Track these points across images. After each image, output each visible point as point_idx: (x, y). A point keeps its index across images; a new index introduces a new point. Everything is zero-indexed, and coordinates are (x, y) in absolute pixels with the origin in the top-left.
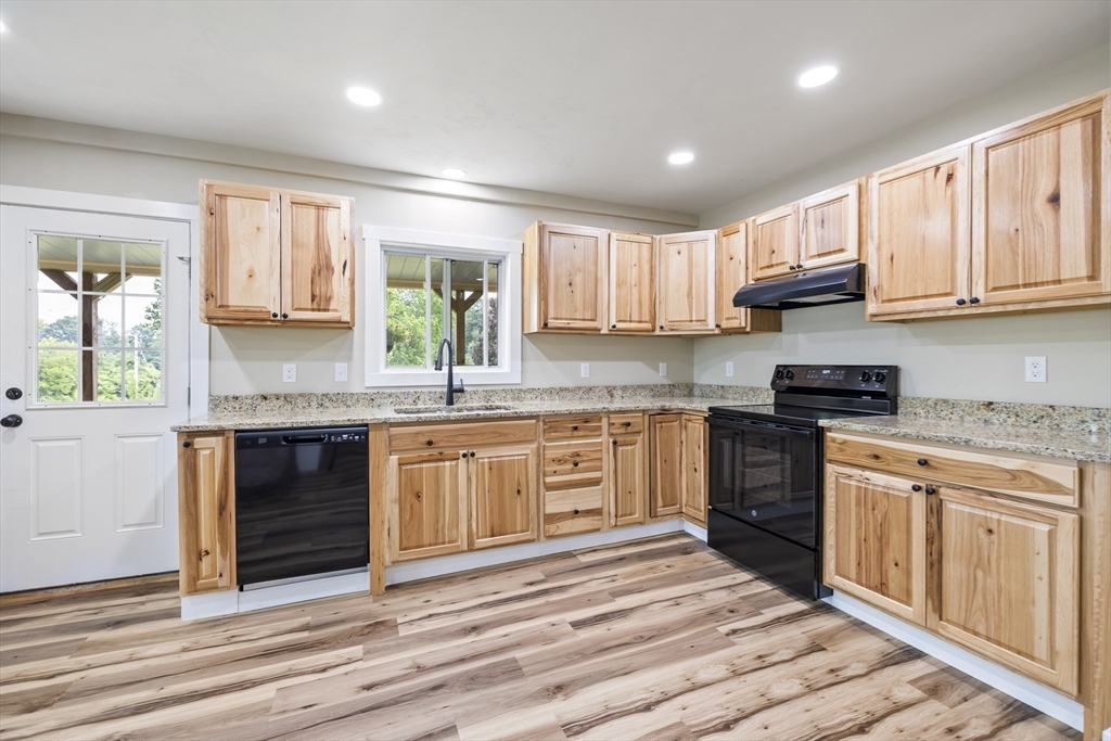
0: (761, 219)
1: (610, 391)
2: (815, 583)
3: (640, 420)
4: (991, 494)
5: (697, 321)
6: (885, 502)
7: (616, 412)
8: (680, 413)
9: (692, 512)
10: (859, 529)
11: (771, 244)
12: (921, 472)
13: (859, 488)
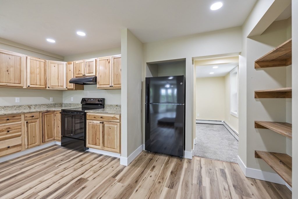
0: (77, 62)
1: (30, 107)
2: (84, 147)
3: (38, 115)
4: (111, 122)
5: (60, 86)
6: (96, 126)
7: (27, 113)
8: (54, 112)
9: (57, 138)
10: (92, 133)
11: (79, 69)
12: (101, 119)
13: (92, 124)
